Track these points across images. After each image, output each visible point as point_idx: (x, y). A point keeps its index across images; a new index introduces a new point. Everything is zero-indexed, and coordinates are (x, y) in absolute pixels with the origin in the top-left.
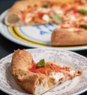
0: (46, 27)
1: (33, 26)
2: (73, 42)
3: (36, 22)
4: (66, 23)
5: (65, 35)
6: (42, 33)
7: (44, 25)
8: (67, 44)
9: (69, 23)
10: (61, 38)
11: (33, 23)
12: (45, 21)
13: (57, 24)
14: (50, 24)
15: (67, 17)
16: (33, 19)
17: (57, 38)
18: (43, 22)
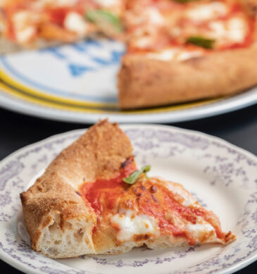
0: (81, 50)
1: (42, 50)
2: (184, 93)
3: (48, 39)
4: (139, 32)
5: (157, 76)
6: (76, 70)
7: (73, 44)
8: (165, 100)
9: (146, 34)
10: (149, 83)
11: (40, 43)
12: (74, 33)
13: (110, 38)
14: (89, 40)
15: (136, 14)
16: (40, 30)
17: (135, 87)
18: (70, 38)
